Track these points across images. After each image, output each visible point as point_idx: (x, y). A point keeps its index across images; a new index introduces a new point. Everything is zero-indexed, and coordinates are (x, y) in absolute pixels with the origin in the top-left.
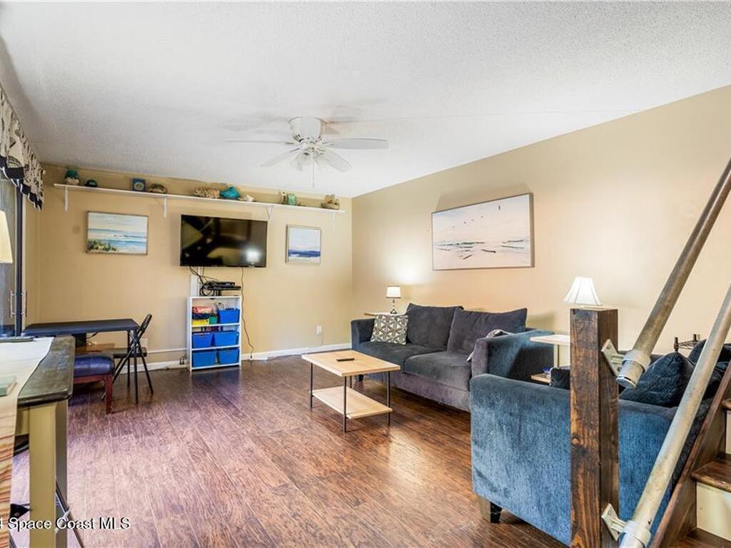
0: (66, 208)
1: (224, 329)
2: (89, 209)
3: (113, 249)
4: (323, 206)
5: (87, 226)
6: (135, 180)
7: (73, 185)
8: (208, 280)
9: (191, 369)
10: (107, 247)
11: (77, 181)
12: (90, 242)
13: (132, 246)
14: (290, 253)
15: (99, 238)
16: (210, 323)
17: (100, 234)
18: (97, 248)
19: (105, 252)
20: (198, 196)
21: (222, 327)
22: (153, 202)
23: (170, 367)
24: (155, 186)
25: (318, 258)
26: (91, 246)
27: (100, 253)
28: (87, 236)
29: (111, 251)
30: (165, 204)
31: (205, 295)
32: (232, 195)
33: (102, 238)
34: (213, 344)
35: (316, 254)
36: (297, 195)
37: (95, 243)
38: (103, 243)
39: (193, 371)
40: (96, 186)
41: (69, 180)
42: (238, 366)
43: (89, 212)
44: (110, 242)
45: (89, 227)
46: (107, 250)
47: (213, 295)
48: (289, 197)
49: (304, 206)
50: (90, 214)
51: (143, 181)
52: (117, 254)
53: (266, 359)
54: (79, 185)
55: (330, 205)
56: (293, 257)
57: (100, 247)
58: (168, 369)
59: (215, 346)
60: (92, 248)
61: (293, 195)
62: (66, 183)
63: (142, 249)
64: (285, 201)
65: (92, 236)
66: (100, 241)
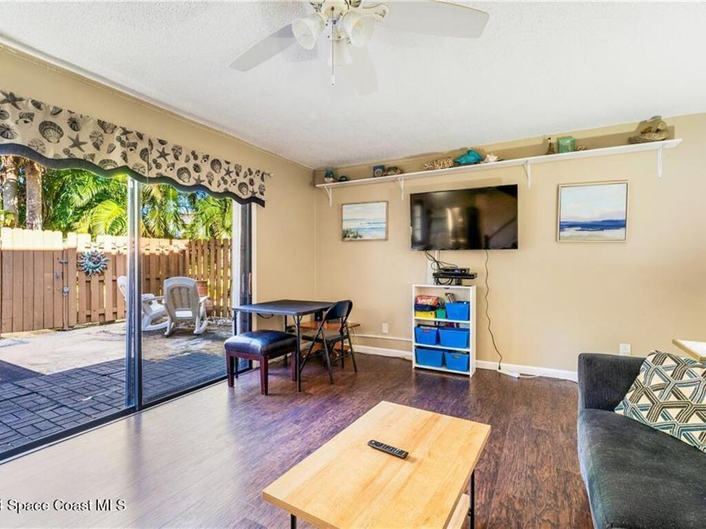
0: (331, 204)
1: (461, 327)
2: (344, 202)
3: (361, 237)
4: (632, 141)
5: (342, 217)
6: (375, 168)
7: (329, 184)
8: (445, 265)
9: (414, 365)
10: (356, 235)
11: (332, 179)
12: (344, 232)
13: (374, 232)
14: (563, 226)
15: (349, 227)
16: (436, 317)
17: (352, 224)
18: (349, 236)
19: (354, 239)
20: (428, 169)
21: (458, 324)
22: (392, 185)
23: (406, 358)
24: (389, 169)
25: (622, 231)
26: (345, 235)
27: (351, 241)
28: (342, 226)
29: (358, 238)
30: (402, 186)
31: (441, 284)
32: (471, 159)
33: (351, 227)
34: (438, 341)
35: (619, 224)
36: (576, 137)
37: (347, 232)
38: (352, 231)
39: (416, 368)
40: (346, 180)
41: (326, 179)
42: (468, 376)
43: (343, 205)
44: (358, 229)
45: (344, 218)
46: (355, 237)
47: (450, 284)
48: (561, 142)
49: (586, 149)
50: (344, 206)
51: (382, 167)
52: (363, 240)
53: (517, 375)
54: (334, 182)
55: (647, 137)
56: (569, 232)
57: (351, 236)
58: (404, 359)
59: (440, 345)
60: (345, 236)
61: (570, 137)
62: (325, 182)
63: (382, 235)
64: (552, 149)
65: (346, 226)
66: (351, 229)
